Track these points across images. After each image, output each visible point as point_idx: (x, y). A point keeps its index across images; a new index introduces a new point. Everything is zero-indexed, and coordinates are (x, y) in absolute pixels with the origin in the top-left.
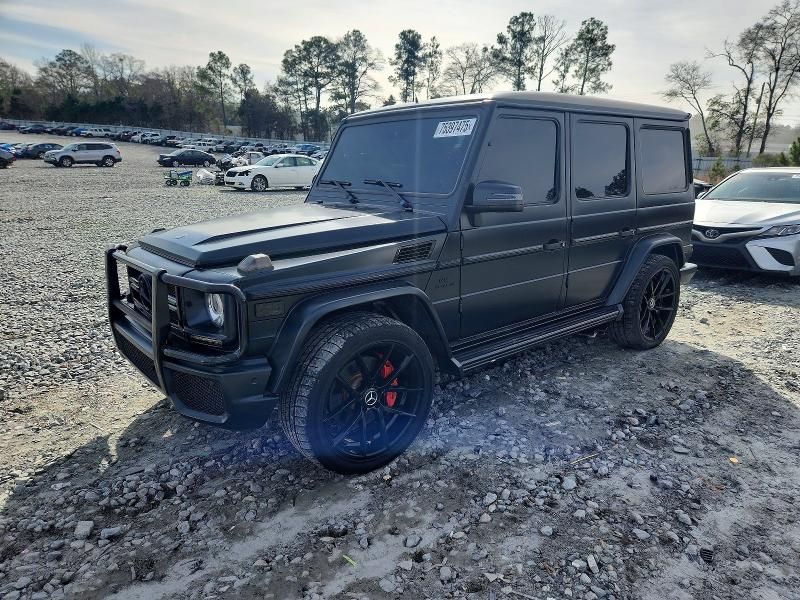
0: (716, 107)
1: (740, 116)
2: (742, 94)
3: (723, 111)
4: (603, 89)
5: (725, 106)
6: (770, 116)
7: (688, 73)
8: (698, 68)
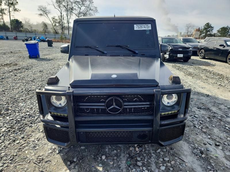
0: (54, 20)
1: (61, 23)
2: (60, 17)
3: (56, 21)
4: (17, 11)
5: (56, 20)
6: (68, 23)
7: (44, 9)
8: (46, 8)
